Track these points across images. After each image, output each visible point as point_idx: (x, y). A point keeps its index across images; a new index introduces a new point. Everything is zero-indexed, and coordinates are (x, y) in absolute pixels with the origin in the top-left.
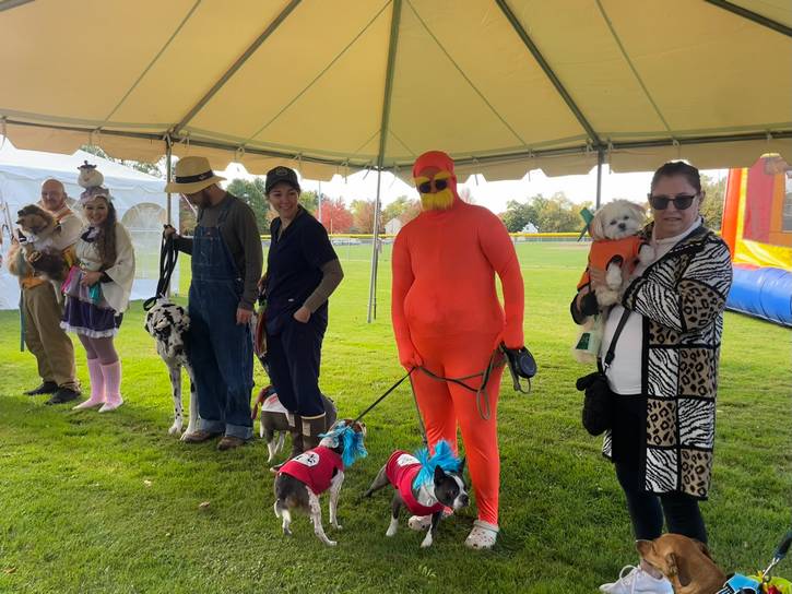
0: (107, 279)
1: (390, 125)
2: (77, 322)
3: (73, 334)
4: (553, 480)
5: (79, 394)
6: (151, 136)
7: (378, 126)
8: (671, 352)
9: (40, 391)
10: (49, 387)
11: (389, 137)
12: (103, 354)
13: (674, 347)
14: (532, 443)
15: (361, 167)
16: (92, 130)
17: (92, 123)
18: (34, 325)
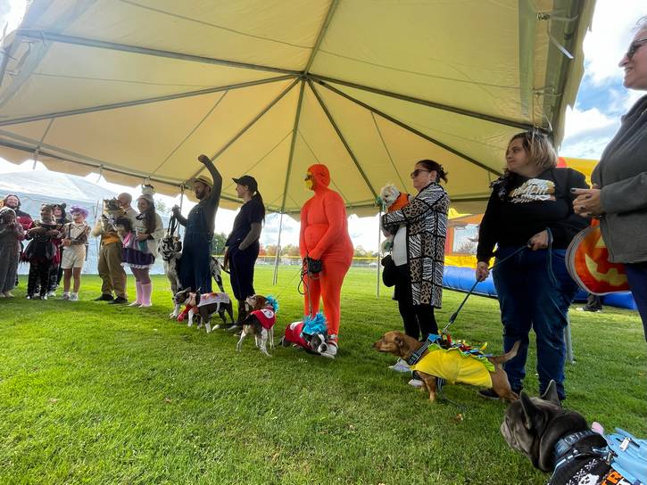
0: (151, 238)
1: (288, 191)
2: (132, 261)
3: (127, 268)
4: (363, 334)
5: (126, 301)
6: (175, 185)
7: (283, 192)
8: (418, 236)
9: (101, 299)
10: (106, 297)
11: (287, 197)
12: (143, 278)
13: (419, 233)
14: (353, 322)
15: (273, 211)
16: (145, 178)
17: (147, 174)
18: (106, 263)
